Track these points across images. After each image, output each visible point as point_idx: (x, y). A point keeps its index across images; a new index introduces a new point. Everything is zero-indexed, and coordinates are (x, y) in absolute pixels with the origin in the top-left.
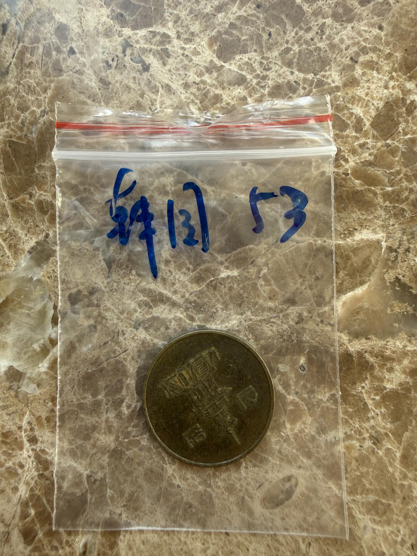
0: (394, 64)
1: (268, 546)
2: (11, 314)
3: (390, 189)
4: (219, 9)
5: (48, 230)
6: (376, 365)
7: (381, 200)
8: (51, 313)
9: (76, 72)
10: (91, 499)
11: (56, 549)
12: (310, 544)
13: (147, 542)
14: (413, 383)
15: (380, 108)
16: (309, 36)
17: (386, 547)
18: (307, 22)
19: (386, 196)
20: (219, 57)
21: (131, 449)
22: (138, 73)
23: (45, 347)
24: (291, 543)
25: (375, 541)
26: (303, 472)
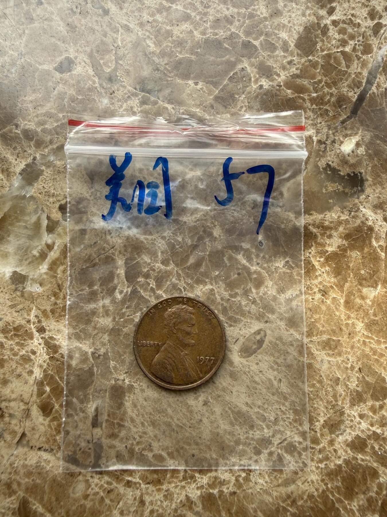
1: (248, 386)
2: (9, 227)
3: (315, 95)
5: (35, 154)
6: (318, 234)
7: (309, 105)
8: (45, 223)
9: (46, 19)
10: (97, 371)
11: (72, 416)
12: (280, 380)
13: (148, 398)
14: (348, 244)
15: (301, 32)
17: (340, 373)
19: (313, 101)
21: (127, 327)
22: (100, 17)
23: (44, 253)
24: (266, 381)
25: (331, 370)
26: (270, 325)
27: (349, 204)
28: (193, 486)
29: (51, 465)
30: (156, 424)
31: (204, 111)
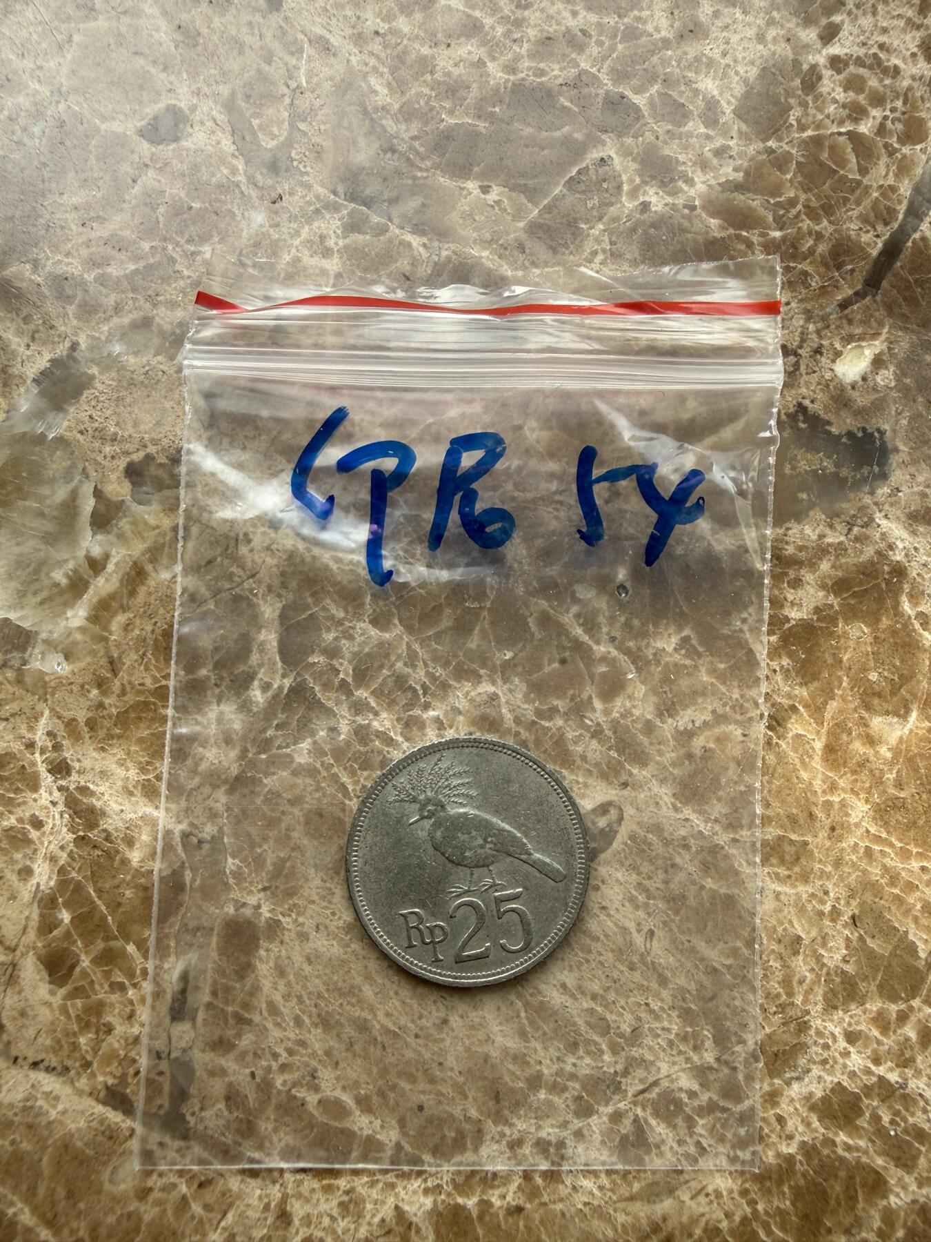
1: (569, 944)
3: (777, 234)
5: (77, 335)
7: (762, 257)
8: (89, 505)
10: (194, 880)
11: (122, 988)
12: (651, 933)
13: (317, 957)
14: (839, 604)
15: (752, 79)
17: (802, 925)
19: (770, 247)
21: (274, 774)
22: (258, 15)
23: (80, 578)
24: (615, 934)
25: (780, 916)
26: (633, 794)
27: (848, 507)
28: (416, 1184)
29: (60, 1107)
30: (332, 1022)
31: (500, 257)
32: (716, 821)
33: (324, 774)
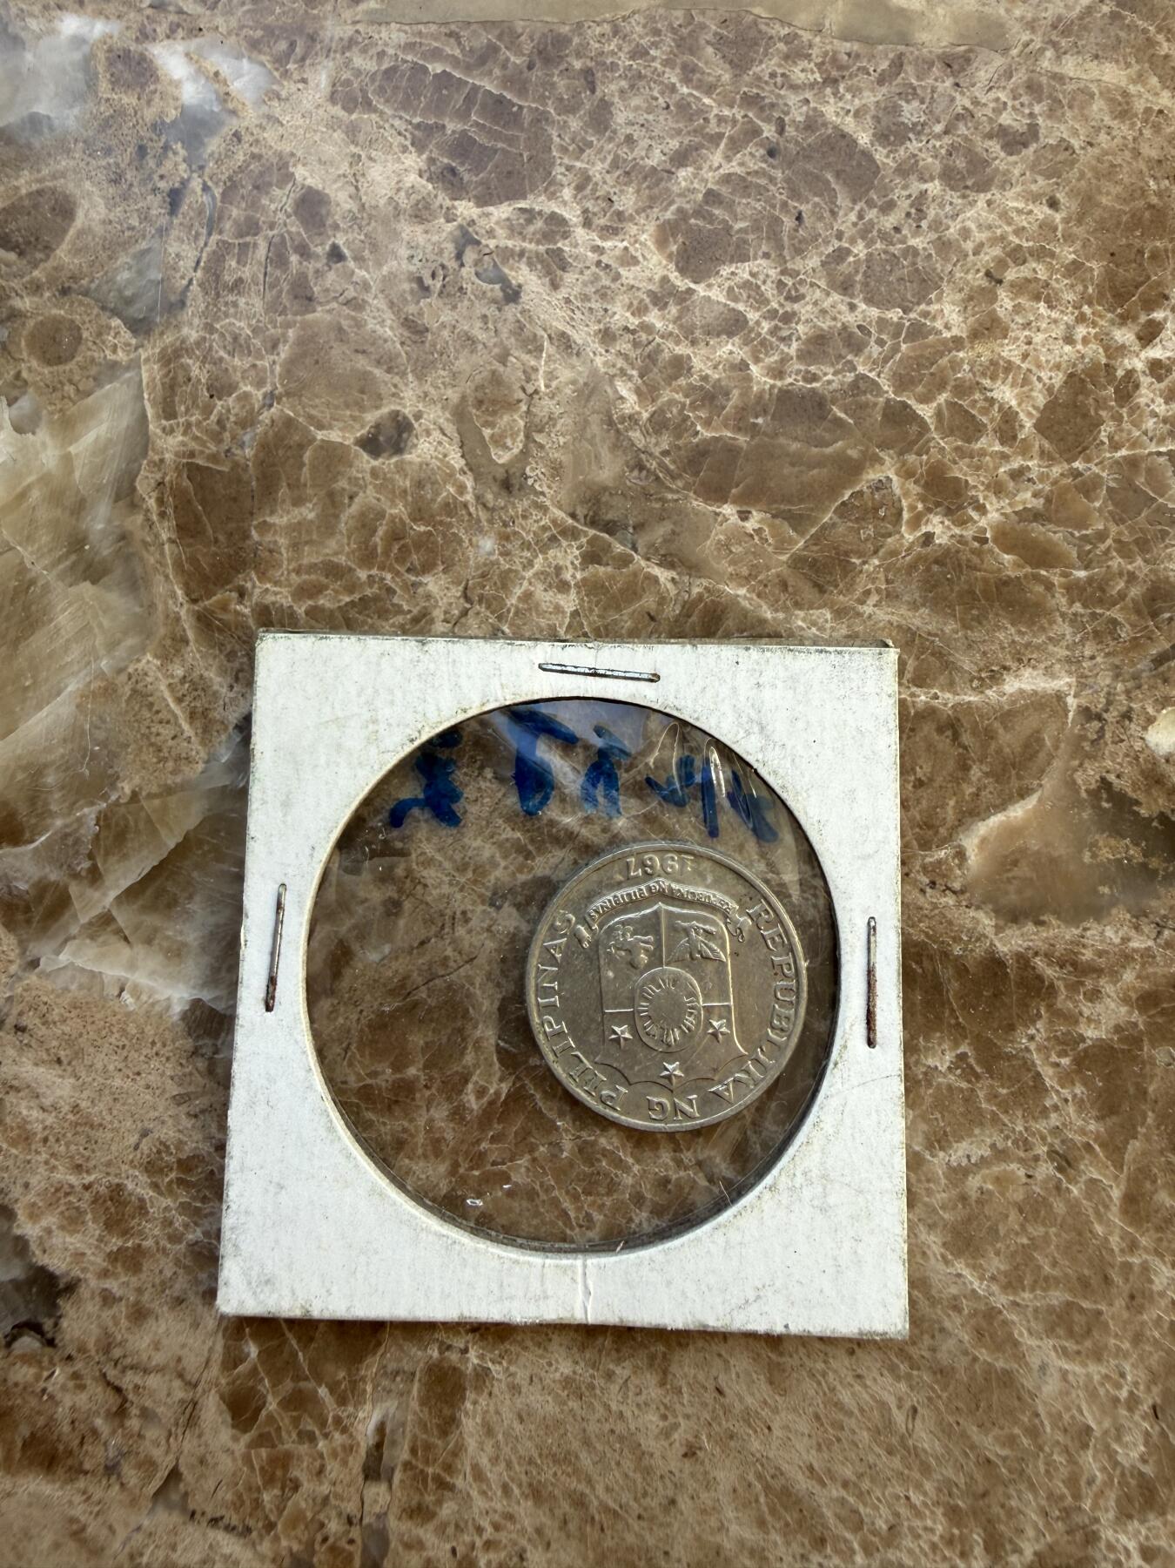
0: (1086, 287)
1: (817, 1417)
3: (1082, 574)
4: (681, 158)
6: (1060, 985)
7: (1064, 601)
9: (347, 303)
11: (311, 1438)
12: (915, 1410)
13: (530, 1414)
14: (1147, 1024)
15: (1057, 386)
16: (889, 222)
17: (1093, 1413)
18: (885, 190)
19: (1075, 590)
20: (682, 271)
21: (487, 1194)
22: (493, 307)
24: (872, 1409)
25: (1067, 1400)
27: (1158, 906)
30: (544, 1494)
31: (759, 596)
32: (993, 1278)
33: (543, 1197)
